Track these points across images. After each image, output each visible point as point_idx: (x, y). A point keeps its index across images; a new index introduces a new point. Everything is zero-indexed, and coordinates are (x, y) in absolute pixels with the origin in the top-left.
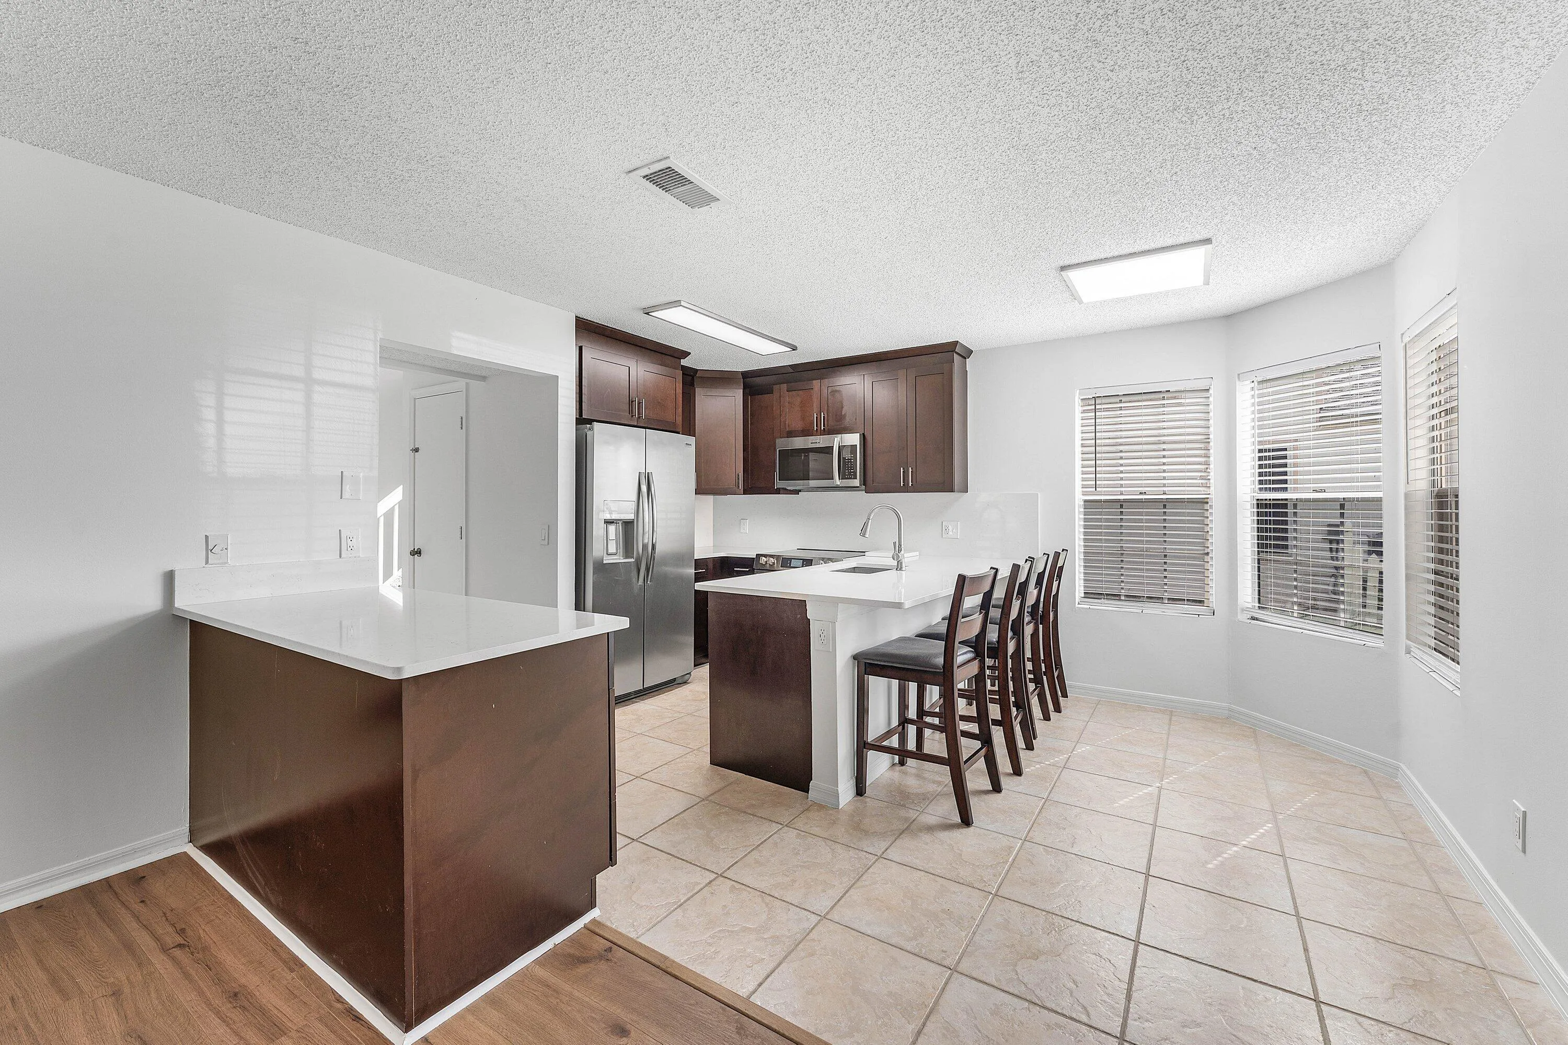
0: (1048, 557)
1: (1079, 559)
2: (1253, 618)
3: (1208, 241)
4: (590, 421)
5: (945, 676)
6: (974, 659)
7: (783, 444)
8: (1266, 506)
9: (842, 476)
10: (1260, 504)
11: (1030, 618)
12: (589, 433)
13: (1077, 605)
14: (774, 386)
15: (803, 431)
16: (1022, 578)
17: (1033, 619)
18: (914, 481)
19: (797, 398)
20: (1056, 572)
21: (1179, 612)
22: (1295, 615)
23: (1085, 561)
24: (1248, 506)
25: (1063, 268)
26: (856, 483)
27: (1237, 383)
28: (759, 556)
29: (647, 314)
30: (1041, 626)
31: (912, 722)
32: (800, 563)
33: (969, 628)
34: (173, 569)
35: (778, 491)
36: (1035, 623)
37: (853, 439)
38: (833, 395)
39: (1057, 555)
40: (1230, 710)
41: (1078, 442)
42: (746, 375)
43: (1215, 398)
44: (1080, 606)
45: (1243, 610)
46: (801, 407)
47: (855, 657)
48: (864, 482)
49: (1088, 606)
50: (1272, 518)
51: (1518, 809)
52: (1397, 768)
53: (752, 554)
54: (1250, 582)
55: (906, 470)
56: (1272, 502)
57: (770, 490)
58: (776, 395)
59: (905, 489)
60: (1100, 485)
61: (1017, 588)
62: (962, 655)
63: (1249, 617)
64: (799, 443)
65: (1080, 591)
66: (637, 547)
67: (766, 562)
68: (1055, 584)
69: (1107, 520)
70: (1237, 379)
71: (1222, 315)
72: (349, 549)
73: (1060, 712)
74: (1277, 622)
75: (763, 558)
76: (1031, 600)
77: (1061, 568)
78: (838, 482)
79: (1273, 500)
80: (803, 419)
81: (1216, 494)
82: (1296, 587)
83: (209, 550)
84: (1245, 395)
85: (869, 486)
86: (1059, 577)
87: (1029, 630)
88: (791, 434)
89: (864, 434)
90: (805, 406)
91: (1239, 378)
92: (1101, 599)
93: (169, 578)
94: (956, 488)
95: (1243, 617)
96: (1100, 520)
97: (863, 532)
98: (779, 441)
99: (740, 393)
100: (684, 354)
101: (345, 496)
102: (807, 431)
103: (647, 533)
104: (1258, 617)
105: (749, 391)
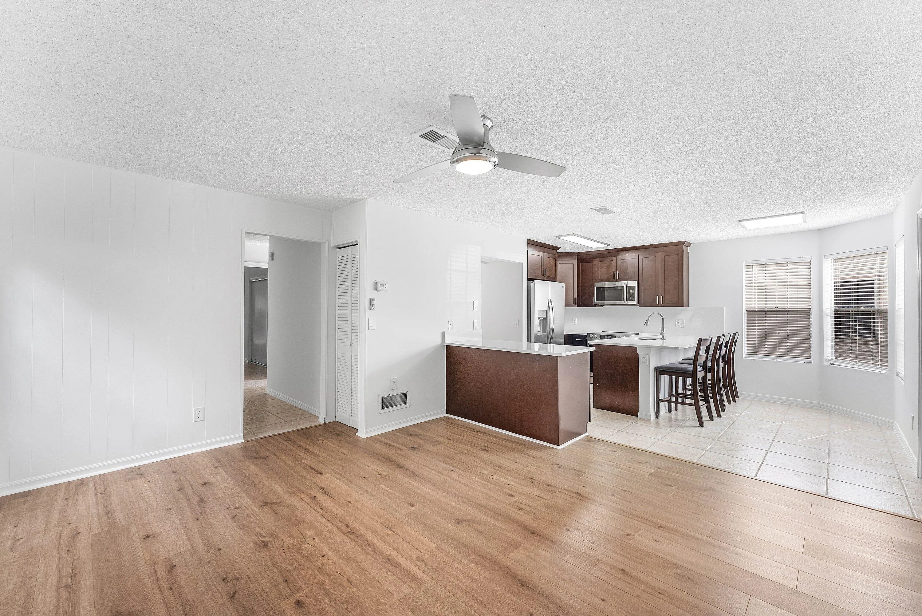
0: (731, 335)
1: (745, 337)
2: (831, 364)
3: (803, 213)
4: (533, 279)
5: (693, 375)
6: (703, 371)
7: (598, 285)
8: (839, 314)
9: (628, 300)
10: (836, 313)
11: (722, 361)
12: (532, 284)
13: (743, 358)
14: (593, 259)
15: (607, 279)
16: (721, 342)
17: (723, 361)
18: (664, 302)
19: (605, 264)
20: (733, 342)
21: (794, 361)
22: (851, 362)
23: (747, 338)
24: (830, 314)
25: (739, 221)
26: (635, 302)
27: (824, 260)
28: (589, 334)
29: (558, 238)
30: (727, 365)
31: (674, 396)
32: (609, 337)
33: (702, 359)
35: (595, 306)
36: (724, 363)
37: (634, 283)
38: (623, 264)
39: (735, 334)
40: (820, 404)
41: (744, 285)
42: (578, 254)
43: (813, 266)
44: (745, 358)
45: (826, 360)
46: (607, 269)
47: (655, 368)
48: (638, 302)
49: (749, 358)
50: (840, 319)
51: (912, 416)
52: (894, 423)
54: (830, 348)
55: (659, 297)
56: (840, 312)
57: (591, 305)
58: (594, 263)
59: (659, 305)
60: (755, 304)
61: (718, 346)
62: (699, 369)
63: (829, 363)
64: (607, 284)
65: (745, 352)
66: (548, 328)
67: (593, 337)
68: (733, 347)
69: (758, 320)
70: (824, 258)
71: (817, 229)
73: (735, 402)
74: (846, 364)
75: (592, 335)
76: (723, 352)
77: (736, 341)
78: (626, 302)
79: (841, 311)
80: (608, 273)
81: (814, 308)
82: (851, 350)
83: (449, 326)
84: (828, 265)
85: (641, 303)
86: (735, 345)
87: (722, 365)
88: (601, 281)
89: (638, 281)
90: (608, 267)
91: (825, 258)
92: (755, 355)
93: (443, 334)
94: (684, 305)
95: (826, 363)
96: (755, 320)
97: (646, 324)
98: (596, 284)
99: (575, 262)
100: (559, 248)
101: (474, 309)
102: (609, 280)
103: (551, 323)
104: (834, 363)
105: (580, 261)
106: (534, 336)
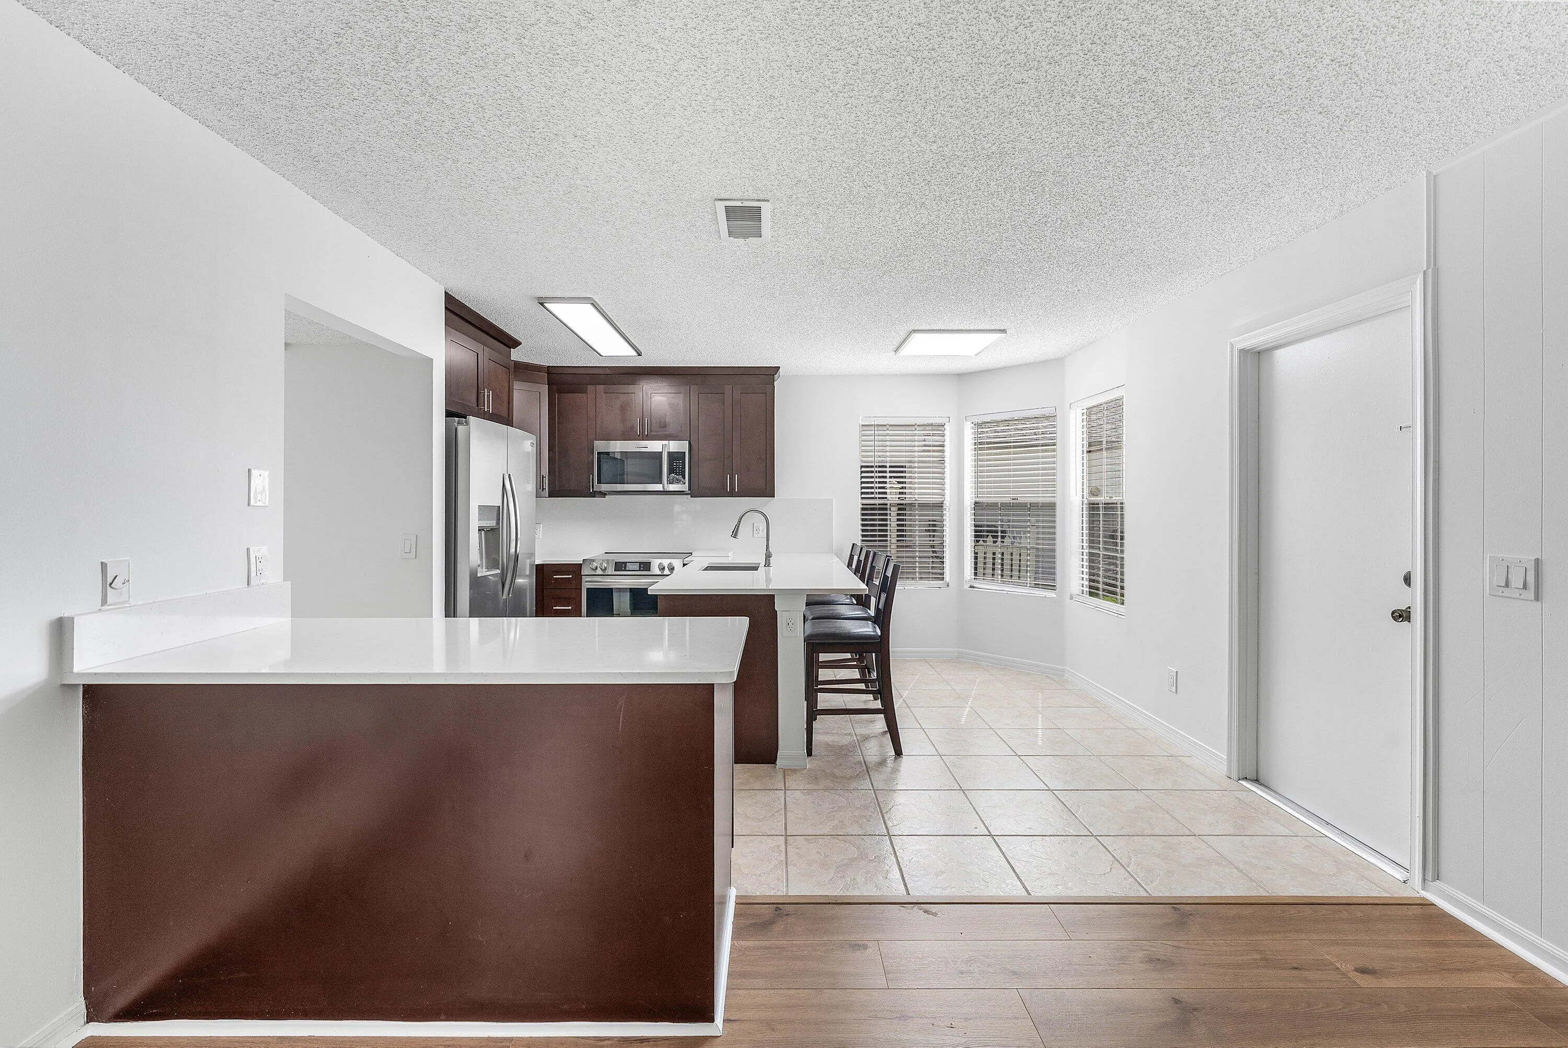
2: (971, 587)
3: (1004, 331)
5: (880, 645)
7: (600, 446)
8: (980, 508)
9: (671, 481)
12: (460, 428)
14: (589, 386)
15: (622, 434)
18: (740, 487)
19: (615, 401)
21: (926, 586)
22: (1000, 582)
25: (914, 331)
26: (685, 487)
27: (965, 422)
28: (587, 561)
29: (542, 304)
32: (636, 566)
34: (62, 615)
35: (594, 494)
37: (681, 446)
40: (958, 652)
42: (552, 370)
43: (948, 431)
45: (965, 581)
46: (620, 410)
48: (693, 487)
51: (1172, 671)
52: (1064, 671)
53: (579, 560)
55: (731, 475)
57: (584, 493)
58: (590, 395)
59: (732, 494)
63: (969, 585)
64: (618, 447)
66: (502, 556)
67: (598, 567)
71: (957, 374)
72: (258, 573)
74: (985, 586)
75: (594, 563)
78: (666, 487)
79: (985, 505)
80: (624, 421)
81: (949, 500)
83: (108, 584)
85: (698, 490)
88: (608, 437)
89: (692, 441)
90: (624, 409)
91: (966, 419)
95: (966, 586)
97: (735, 534)
98: (596, 443)
99: (545, 388)
100: (516, 343)
101: (252, 502)
102: (628, 435)
103: (511, 539)
104: (975, 585)
105: (555, 387)
106: (468, 575)
